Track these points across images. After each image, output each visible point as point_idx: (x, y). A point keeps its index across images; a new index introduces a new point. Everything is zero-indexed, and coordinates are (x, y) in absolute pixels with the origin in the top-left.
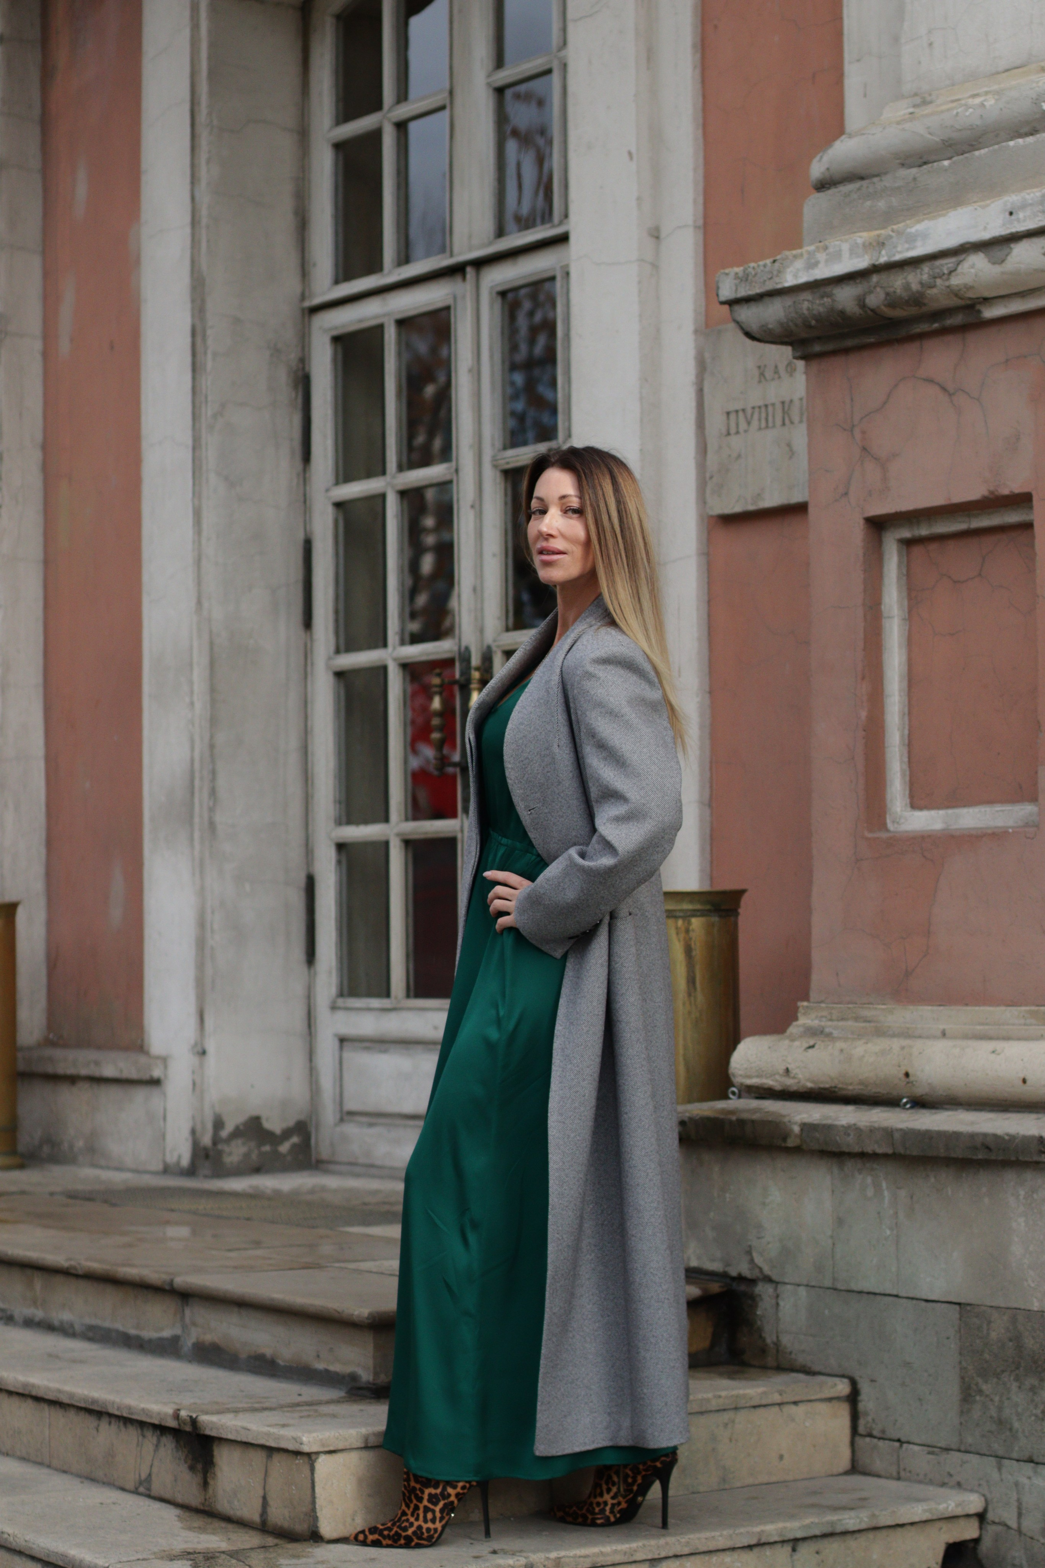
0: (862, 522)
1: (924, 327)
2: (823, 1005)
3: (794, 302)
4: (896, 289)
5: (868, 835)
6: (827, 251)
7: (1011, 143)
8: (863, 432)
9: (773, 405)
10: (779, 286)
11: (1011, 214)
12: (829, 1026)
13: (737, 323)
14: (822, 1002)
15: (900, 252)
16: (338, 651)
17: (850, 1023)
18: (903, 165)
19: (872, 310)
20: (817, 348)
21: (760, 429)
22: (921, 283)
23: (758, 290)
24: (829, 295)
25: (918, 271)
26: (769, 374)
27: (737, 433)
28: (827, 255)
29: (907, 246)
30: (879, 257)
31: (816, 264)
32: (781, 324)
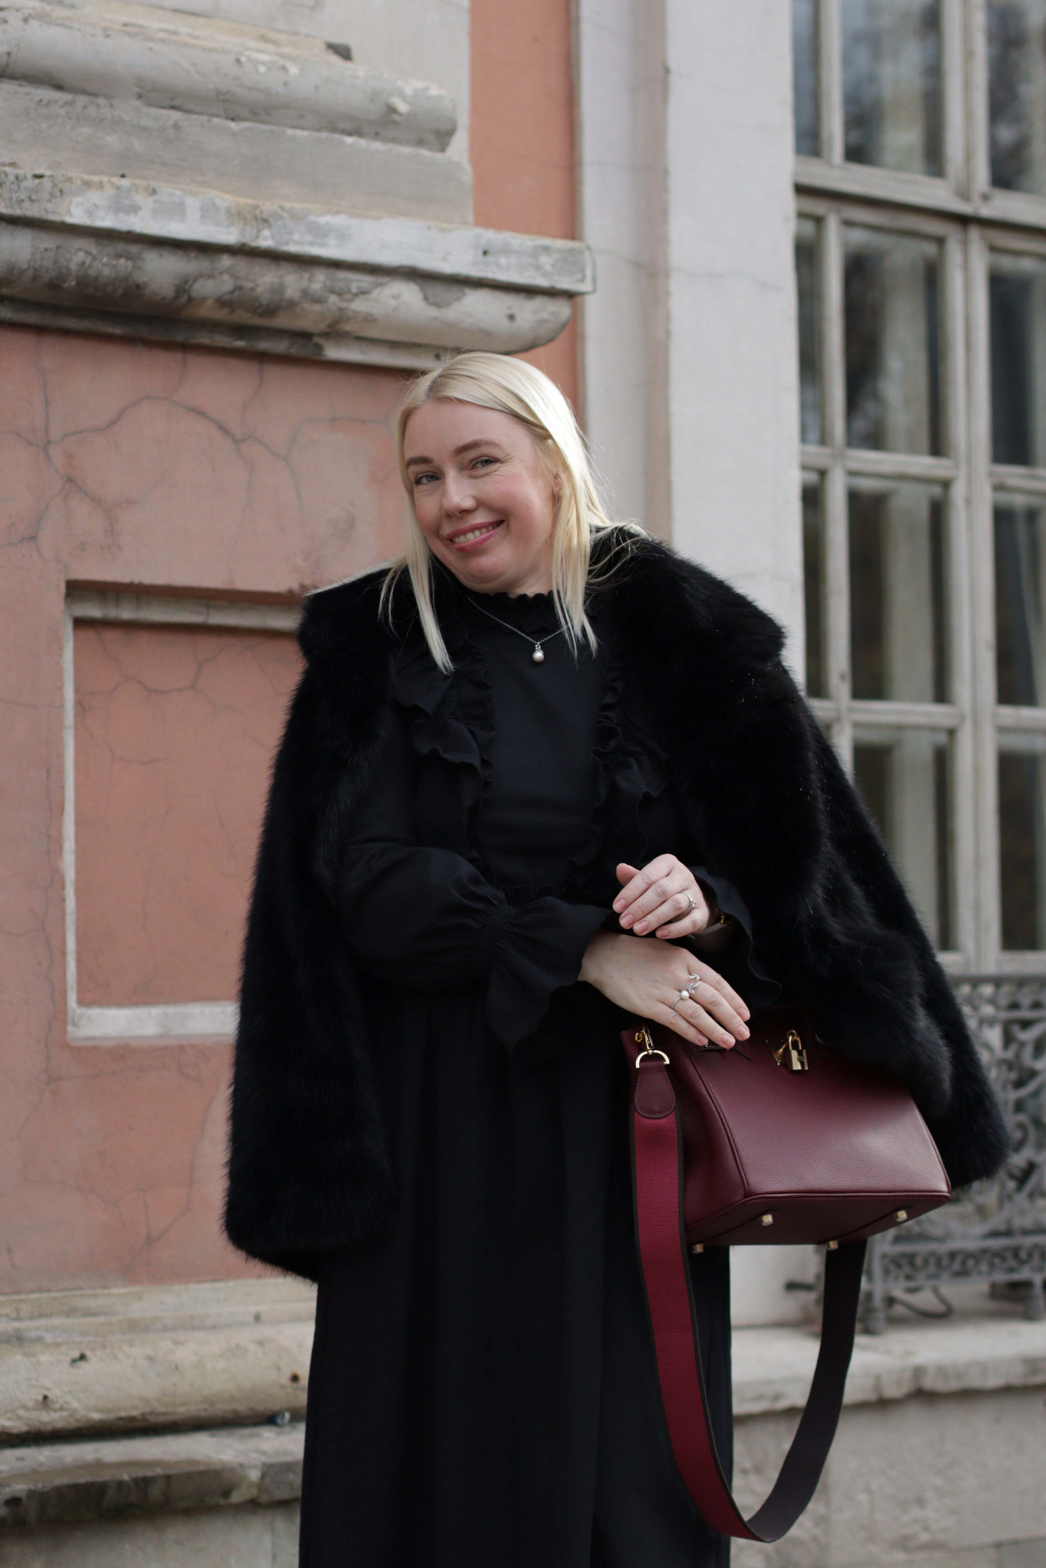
1: (222, 340)
3: (58, 247)
4: (257, 285)
6: (155, 197)
7: (349, 140)
8: (69, 456)
10: (50, 217)
11: (485, 253)
15: (297, 243)
18: (140, 96)
22: (305, 293)
24: (133, 258)
25: (306, 275)
28: (155, 202)
29: (309, 238)
30: (257, 237)
31: (135, 209)
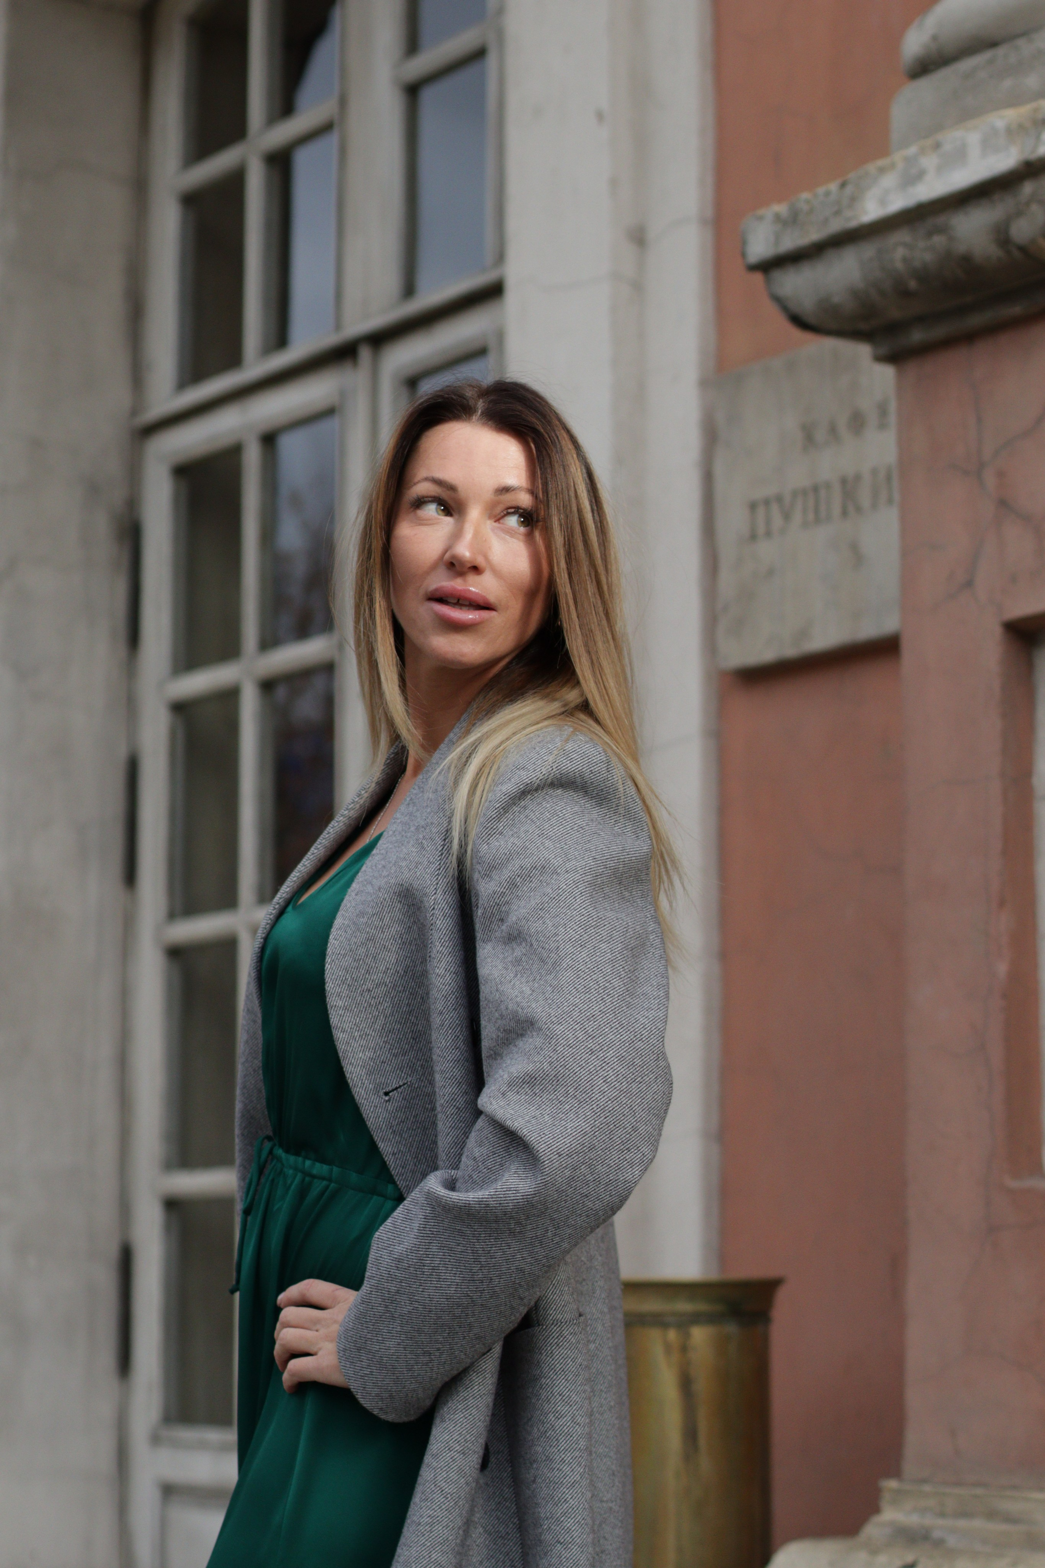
0: (997, 631)
2: (927, 1488)
3: (879, 251)
5: (1014, 1184)
6: (940, 151)
8: (1001, 474)
9: (828, 486)
10: (853, 224)
12: (939, 1526)
13: (779, 300)
14: (924, 1481)
16: (172, 915)
17: (978, 1523)
19: (1022, 249)
20: (917, 336)
21: (805, 525)
23: (814, 235)
24: (942, 230)
26: (820, 435)
27: (768, 534)
28: (940, 157)
31: (920, 176)
32: (855, 293)
